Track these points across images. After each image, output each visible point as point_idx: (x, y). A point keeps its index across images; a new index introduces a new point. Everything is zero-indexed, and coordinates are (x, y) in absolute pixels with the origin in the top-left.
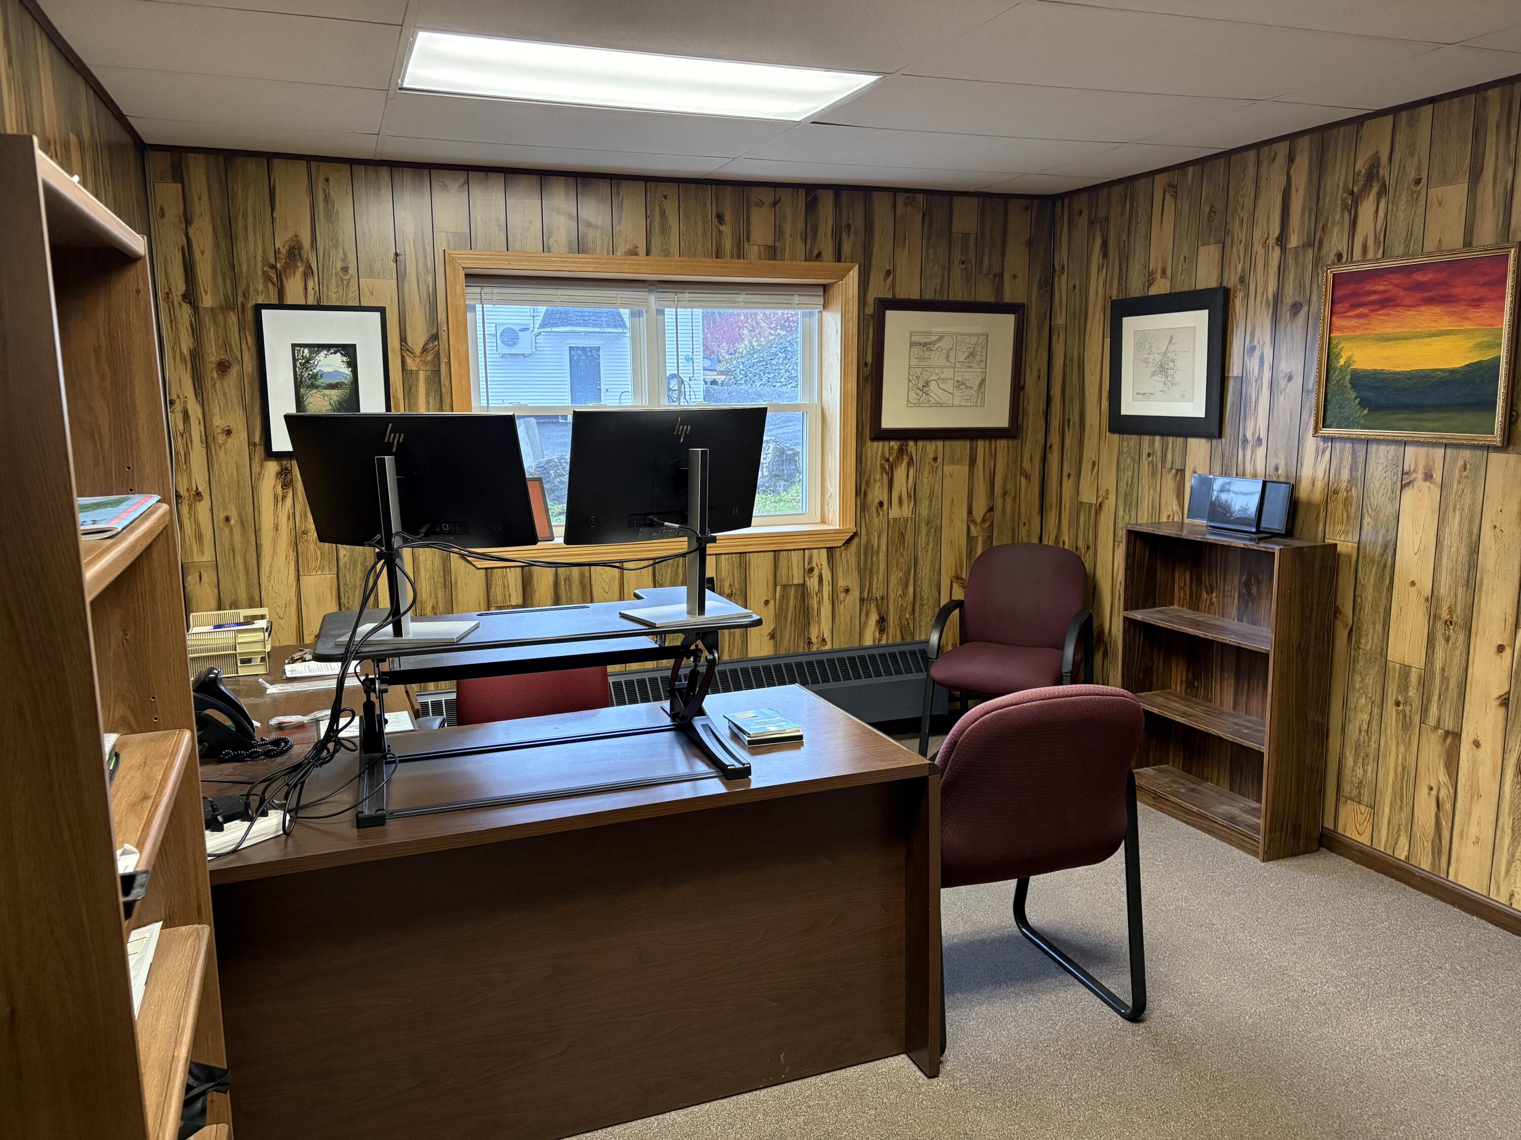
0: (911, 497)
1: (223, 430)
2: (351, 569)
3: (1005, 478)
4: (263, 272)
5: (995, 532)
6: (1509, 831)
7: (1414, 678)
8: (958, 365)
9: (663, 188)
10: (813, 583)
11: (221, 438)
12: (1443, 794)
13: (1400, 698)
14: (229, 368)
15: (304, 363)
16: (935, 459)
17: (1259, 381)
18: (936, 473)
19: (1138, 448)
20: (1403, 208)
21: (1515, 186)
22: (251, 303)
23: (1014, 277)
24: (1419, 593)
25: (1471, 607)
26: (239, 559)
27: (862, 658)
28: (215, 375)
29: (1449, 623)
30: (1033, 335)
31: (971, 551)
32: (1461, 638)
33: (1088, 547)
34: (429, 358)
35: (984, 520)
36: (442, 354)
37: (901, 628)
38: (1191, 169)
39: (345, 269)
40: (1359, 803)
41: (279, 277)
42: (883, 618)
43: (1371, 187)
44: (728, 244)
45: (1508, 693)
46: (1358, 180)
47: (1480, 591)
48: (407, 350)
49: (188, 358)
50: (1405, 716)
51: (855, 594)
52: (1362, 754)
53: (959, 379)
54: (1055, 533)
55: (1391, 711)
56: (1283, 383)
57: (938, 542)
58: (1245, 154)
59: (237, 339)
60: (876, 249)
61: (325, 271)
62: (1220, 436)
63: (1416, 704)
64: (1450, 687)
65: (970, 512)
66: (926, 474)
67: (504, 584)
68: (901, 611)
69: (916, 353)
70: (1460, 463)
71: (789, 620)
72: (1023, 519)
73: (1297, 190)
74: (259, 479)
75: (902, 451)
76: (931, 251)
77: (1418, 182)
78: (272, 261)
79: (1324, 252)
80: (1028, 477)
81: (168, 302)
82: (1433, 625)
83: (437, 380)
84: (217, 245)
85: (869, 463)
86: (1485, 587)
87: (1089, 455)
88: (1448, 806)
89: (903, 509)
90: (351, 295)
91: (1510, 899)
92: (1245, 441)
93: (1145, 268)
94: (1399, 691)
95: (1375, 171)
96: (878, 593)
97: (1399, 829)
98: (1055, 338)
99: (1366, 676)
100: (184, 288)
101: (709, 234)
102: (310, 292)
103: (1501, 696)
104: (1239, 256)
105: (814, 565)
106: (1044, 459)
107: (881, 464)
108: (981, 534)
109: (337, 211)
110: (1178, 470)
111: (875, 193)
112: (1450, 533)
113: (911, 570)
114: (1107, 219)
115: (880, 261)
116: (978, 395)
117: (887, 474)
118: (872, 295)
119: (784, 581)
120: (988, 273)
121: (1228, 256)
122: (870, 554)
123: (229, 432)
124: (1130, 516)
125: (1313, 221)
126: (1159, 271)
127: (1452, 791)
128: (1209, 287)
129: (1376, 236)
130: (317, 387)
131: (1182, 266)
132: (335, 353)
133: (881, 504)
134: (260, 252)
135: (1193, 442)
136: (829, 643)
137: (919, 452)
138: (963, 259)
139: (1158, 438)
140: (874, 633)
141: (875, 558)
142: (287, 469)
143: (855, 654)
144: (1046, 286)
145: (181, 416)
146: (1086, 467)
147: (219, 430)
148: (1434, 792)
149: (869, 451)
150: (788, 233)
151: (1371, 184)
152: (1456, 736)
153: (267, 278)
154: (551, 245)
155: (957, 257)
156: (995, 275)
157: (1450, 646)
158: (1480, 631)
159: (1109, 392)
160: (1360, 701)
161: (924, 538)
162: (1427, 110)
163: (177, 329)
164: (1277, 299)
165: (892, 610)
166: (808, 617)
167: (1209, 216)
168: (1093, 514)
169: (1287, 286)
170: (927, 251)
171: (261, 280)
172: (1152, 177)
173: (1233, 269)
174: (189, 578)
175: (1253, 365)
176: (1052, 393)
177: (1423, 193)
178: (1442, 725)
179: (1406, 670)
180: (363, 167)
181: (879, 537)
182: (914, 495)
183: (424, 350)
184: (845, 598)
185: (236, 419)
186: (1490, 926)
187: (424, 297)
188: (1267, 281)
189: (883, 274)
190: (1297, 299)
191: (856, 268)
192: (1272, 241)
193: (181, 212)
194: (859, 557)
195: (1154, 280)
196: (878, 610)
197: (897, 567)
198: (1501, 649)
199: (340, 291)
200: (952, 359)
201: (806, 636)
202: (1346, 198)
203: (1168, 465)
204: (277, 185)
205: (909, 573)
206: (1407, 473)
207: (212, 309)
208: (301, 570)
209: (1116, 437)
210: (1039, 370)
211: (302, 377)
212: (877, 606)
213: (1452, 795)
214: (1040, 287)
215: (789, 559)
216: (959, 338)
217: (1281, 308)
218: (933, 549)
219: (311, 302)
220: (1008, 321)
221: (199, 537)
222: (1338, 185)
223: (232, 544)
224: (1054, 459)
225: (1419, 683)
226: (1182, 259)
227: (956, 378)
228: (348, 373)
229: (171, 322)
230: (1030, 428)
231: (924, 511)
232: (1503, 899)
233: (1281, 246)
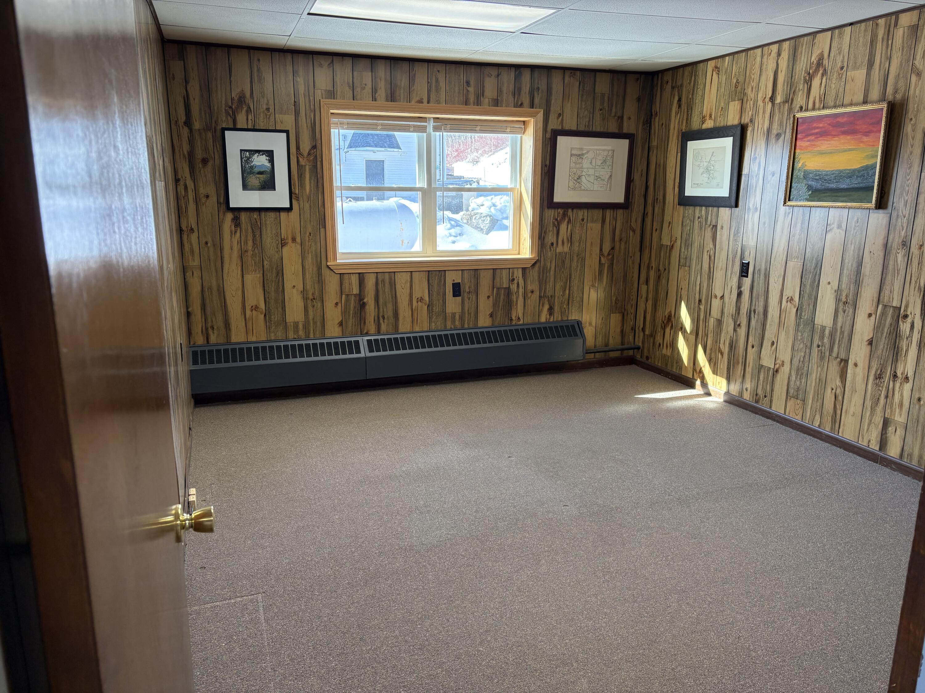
0: (569, 240)
1: (204, 195)
2: (270, 272)
3: (621, 231)
4: (225, 110)
5: (615, 261)
6: (870, 409)
7: (827, 332)
8: (597, 167)
9: (438, 67)
10: (514, 287)
11: (204, 200)
12: (838, 391)
13: (820, 343)
14: (208, 162)
15: (247, 160)
16: (583, 220)
17: (757, 176)
18: (583, 228)
19: (693, 214)
20: (834, 82)
21: (890, 71)
22: (219, 128)
23: (629, 118)
24: (832, 288)
25: (857, 295)
26: (212, 264)
27: (539, 329)
28: (201, 166)
29: (845, 303)
30: (638, 151)
31: (601, 271)
32: (851, 311)
33: (665, 269)
34: (311, 158)
35: (609, 255)
36: (318, 157)
37: (561, 313)
38: (727, 58)
39: (268, 109)
40: (797, 399)
41: (234, 113)
42: (552, 307)
43: (819, 71)
44: (472, 98)
45: (872, 338)
46: (812, 67)
47: (861, 286)
48: (300, 154)
49: (187, 156)
50: (822, 353)
51: (537, 294)
52: (800, 373)
53: (598, 175)
54: (648, 262)
55: (815, 350)
56: (770, 177)
57: (583, 266)
58: (755, 51)
59: (212, 146)
60: (553, 101)
61: (258, 110)
62: (737, 206)
63: (827, 346)
64: (845, 336)
65: (601, 250)
66: (577, 228)
67: (349, 282)
68: (561, 303)
69: (574, 160)
70: (856, 219)
71: (500, 307)
72: (630, 254)
73: (781, 71)
74: (223, 222)
75: (565, 215)
76: (583, 103)
77: (842, 68)
78: (230, 104)
79: (794, 105)
80: (634, 231)
81: (176, 126)
82: (838, 304)
83: (315, 170)
84: (202, 96)
85: (546, 221)
86: (864, 284)
87: (667, 218)
88: (840, 398)
89: (564, 247)
90: (271, 124)
91: (868, 444)
92: (749, 209)
93: (701, 114)
94: (820, 340)
95: (821, 62)
96: (549, 294)
97: (816, 411)
98: (651, 153)
99: (804, 332)
100: (185, 119)
101: (462, 92)
102: (250, 122)
103: (869, 340)
104: (750, 107)
105: (515, 277)
106: (643, 220)
107: (553, 222)
108: (607, 262)
109: (264, 77)
110: (713, 226)
111: (553, 70)
112: (849, 256)
113: (567, 281)
114: (682, 86)
115: (555, 107)
116: (608, 184)
117: (556, 227)
118: (550, 127)
119: (498, 286)
120: (615, 116)
121: (745, 107)
122: (545, 271)
123: (207, 197)
124: (688, 251)
125: (789, 88)
126: (708, 115)
127: (843, 390)
128: (734, 124)
129: (820, 97)
130: (253, 173)
131: (720, 112)
132: (263, 155)
133: (552, 244)
134: (224, 99)
135: (722, 210)
136: (522, 320)
137: (574, 215)
138: (601, 107)
139: (704, 208)
140: (546, 315)
141: (548, 274)
142: (237, 217)
143: (536, 326)
144: (647, 124)
145: (183, 187)
146: (666, 225)
147: (202, 195)
148: (834, 391)
149: (547, 214)
150: (505, 92)
151: (819, 69)
152: (846, 361)
153: (227, 113)
154: (376, 97)
155: (598, 106)
156: (619, 117)
157: (845, 314)
158: (860, 306)
159: (679, 183)
160: (800, 346)
161: (575, 264)
162: (848, 29)
163: (181, 140)
164: (769, 130)
165: (556, 303)
166: (511, 306)
167: (736, 85)
168: (668, 251)
169: (774, 124)
170: (581, 103)
171: (224, 114)
172: (706, 63)
173: (747, 114)
174: (187, 274)
175: (755, 167)
176: (648, 184)
177: (845, 74)
178: (839, 356)
179: (823, 328)
180: (277, 53)
181: (551, 262)
182: (570, 239)
183: (309, 154)
184: (531, 296)
185: (211, 190)
186: (858, 457)
187: (309, 125)
188: (764, 121)
189: (557, 115)
190: (779, 131)
191: (542, 112)
192: (767, 100)
193: (183, 77)
194: (539, 274)
195: (705, 120)
196: (549, 303)
197: (560, 279)
198: (870, 315)
199: (265, 121)
200: (594, 164)
201: (510, 315)
202: (806, 76)
203: (709, 223)
204: (233, 62)
205: (566, 283)
206: (830, 225)
207: (199, 130)
208: (244, 271)
209: (682, 208)
210: (642, 171)
211: (245, 167)
212: (549, 300)
213: (843, 392)
214: (644, 125)
215: (501, 273)
216: (598, 152)
217: (771, 136)
218: (580, 270)
219: (250, 127)
220: (625, 143)
221: (192, 252)
222: (802, 69)
223: (209, 256)
224: (649, 220)
225: (829, 335)
226: (720, 109)
227: (596, 174)
228: (269, 166)
229: (178, 136)
230: (636, 203)
231: (576, 248)
232: (865, 443)
233: (772, 102)
